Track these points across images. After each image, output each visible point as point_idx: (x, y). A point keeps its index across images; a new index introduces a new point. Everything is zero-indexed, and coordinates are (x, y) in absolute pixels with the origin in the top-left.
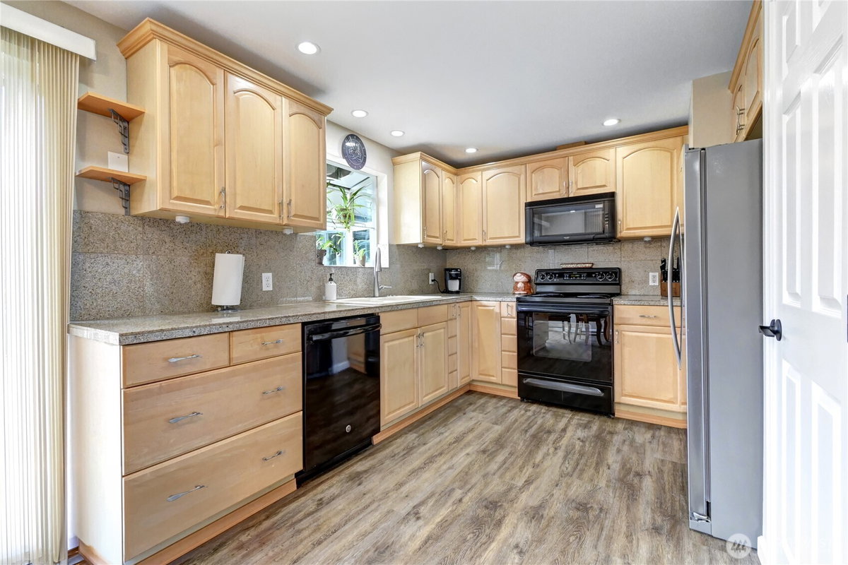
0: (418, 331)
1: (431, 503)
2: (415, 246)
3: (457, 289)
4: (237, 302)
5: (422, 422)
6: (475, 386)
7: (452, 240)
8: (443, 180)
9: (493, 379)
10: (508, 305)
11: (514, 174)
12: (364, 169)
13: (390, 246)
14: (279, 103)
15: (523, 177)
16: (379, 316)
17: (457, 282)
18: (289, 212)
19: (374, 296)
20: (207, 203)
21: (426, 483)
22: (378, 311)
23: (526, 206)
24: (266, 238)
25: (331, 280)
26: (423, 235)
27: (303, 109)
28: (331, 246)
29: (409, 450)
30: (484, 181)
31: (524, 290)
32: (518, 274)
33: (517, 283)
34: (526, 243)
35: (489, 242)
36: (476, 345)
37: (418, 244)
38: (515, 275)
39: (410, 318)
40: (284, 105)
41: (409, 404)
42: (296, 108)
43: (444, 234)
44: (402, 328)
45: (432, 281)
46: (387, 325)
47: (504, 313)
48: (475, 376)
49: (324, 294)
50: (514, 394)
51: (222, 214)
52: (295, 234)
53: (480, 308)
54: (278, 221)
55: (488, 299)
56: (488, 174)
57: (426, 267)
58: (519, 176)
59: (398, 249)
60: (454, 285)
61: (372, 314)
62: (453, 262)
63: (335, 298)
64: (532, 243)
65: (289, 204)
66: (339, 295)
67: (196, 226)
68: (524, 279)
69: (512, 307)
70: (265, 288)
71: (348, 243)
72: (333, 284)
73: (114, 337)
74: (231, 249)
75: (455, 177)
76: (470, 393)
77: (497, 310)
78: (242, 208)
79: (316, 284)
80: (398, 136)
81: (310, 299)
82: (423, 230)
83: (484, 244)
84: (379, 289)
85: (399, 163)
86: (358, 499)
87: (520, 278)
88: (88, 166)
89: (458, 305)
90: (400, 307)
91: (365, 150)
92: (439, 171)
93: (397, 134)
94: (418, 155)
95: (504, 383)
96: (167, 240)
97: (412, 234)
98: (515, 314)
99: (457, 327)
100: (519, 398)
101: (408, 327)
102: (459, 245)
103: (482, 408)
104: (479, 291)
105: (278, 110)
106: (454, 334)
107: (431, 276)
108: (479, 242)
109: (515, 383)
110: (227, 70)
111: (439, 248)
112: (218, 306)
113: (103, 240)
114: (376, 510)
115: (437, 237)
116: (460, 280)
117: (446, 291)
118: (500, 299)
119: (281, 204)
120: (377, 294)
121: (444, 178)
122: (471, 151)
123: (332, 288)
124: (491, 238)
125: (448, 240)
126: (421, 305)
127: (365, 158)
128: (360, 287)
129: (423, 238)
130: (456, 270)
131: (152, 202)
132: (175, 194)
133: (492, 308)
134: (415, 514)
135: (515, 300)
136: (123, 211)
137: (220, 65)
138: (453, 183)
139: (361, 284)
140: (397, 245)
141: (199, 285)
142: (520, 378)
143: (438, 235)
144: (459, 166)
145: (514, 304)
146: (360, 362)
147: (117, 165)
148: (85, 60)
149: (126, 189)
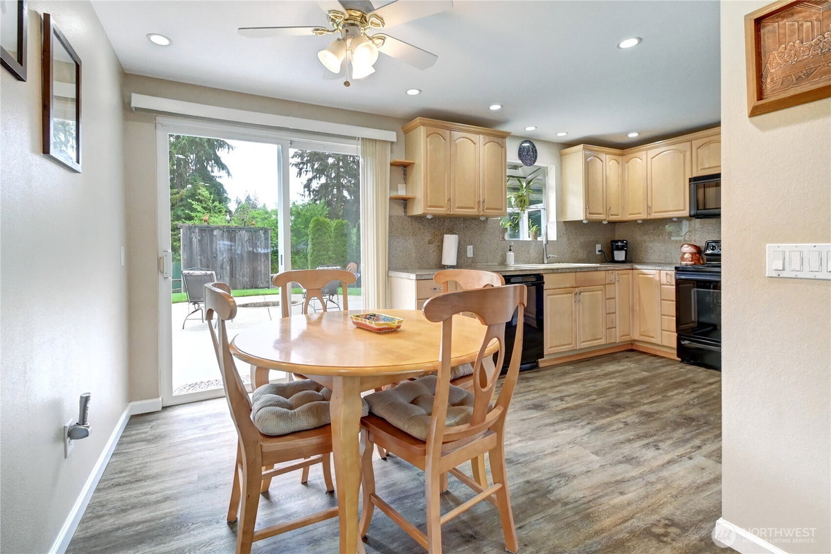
0: (576, 290)
1: (573, 397)
2: (580, 222)
3: (623, 259)
4: (455, 264)
5: (581, 361)
6: (637, 346)
7: (617, 215)
8: (608, 164)
9: (653, 340)
10: (667, 274)
11: (680, 151)
12: (536, 164)
13: (558, 223)
14: (478, 140)
15: (688, 153)
16: (543, 277)
17: (623, 252)
18: (483, 207)
19: (543, 263)
20: (442, 207)
21: (573, 389)
22: (542, 272)
23: (690, 182)
24: (469, 222)
25: (510, 250)
26: (586, 213)
27: (492, 139)
28: (510, 225)
29: (565, 374)
30: (649, 160)
31: (692, 261)
32: (685, 246)
33: (684, 253)
34: (690, 216)
35: (654, 216)
36: (637, 308)
37: (582, 221)
38: (682, 246)
39: (569, 280)
40: (480, 139)
41: (568, 344)
42: (487, 139)
43: (608, 210)
44: (563, 286)
45: (599, 251)
46: (548, 282)
47: (664, 280)
48: (636, 337)
49: (505, 261)
50: (673, 354)
51: (449, 212)
52: (487, 219)
53: (641, 276)
54: (477, 214)
55: (649, 268)
56: (652, 153)
57: (592, 240)
58: (684, 153)
59: (565, 225)
60: (620, 255)
61: (538, 274)
62: (620, 234)
63: (513, 263)
64: (697, 216)
65: (483, 202)
66: (516, 261)
67: (437, 218)
68: (692, 250)
69: (671, 275)
70: (469, 256)
71: (524, 222)
72: (512, 253)
73: (413, 276)
74: (451, 232)
75: (620, 158)
76: (631, 350)
77: (657, 278)
78: (458, 208)
79: (501, 253)
80: (562, 136)
81: (496, 264)
82: (586, 209)
83: (649, 217)
84: (547, 258)
85: (565, 154)
86: (525, 387)
87: (687, 250)
88: (394, 194)
89: (616, 272)
90: (559, 271)
91: (536, 150)
92: (603, 156)
93: (560, 134)
94: (581, 146)
95: (664, 344)
96: (422, 228)
97: (577, 212)
98: (674, 282)
99: (616, 291)
100: (680, 359)
101: (568, 286)
102: (625, 219)
103: (637, 362)
104: (647, 261)
105: (477, 144)
106: (612, 296)
107: (598, 247)
108: (644, 216)
109: (675, 345)
110: (451, 130)
111: (605, 222)
112: (445, 266)
113: (396, 230)
114: (536, 393)
115: (601, 214)
116: (626, 251)
117: (613, 261)
118: (660, 268)
119: (479, 202)
120: (546, 262)
121: (608, 160)
122: (633, 135)
123: (511, 256)
124: (655, 212)
125: (612, 215)
126: (578, 270)
127: (536, 156)
128: (532, 255)
129: (586, 215)
130: (622, 241)
131: (418, 209)
132: (429, 204)
133: (652, 276)
134: (562, 399)
135: (674, 269)
136: (404, 214)
137: (447, 128)
138: (619, 164)
139: (533, 253)
140: (564, 222)
141: (435, 253)
142: (679, 340)
143: (601, 211)
144: (623, 147)
145: (673, 273)
146: (533, 319)
147: (402, 192)
148: (392, 143)
149: (405, 202)
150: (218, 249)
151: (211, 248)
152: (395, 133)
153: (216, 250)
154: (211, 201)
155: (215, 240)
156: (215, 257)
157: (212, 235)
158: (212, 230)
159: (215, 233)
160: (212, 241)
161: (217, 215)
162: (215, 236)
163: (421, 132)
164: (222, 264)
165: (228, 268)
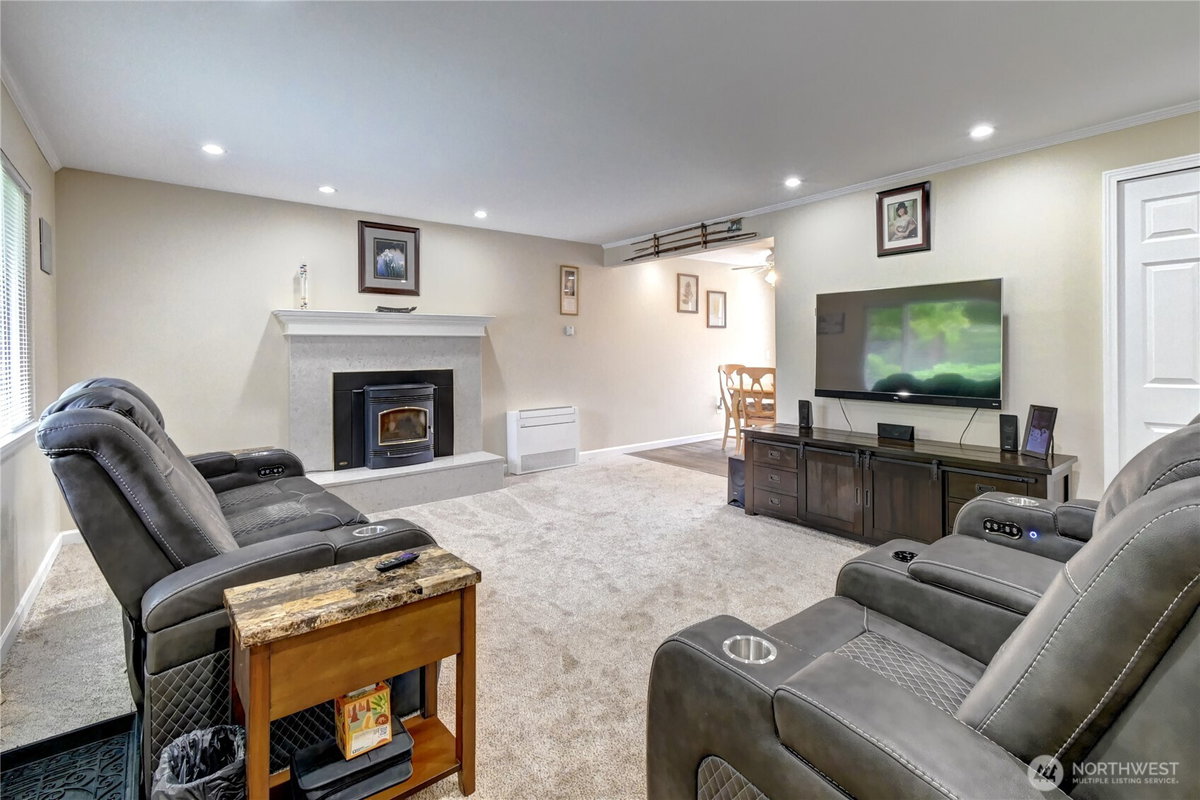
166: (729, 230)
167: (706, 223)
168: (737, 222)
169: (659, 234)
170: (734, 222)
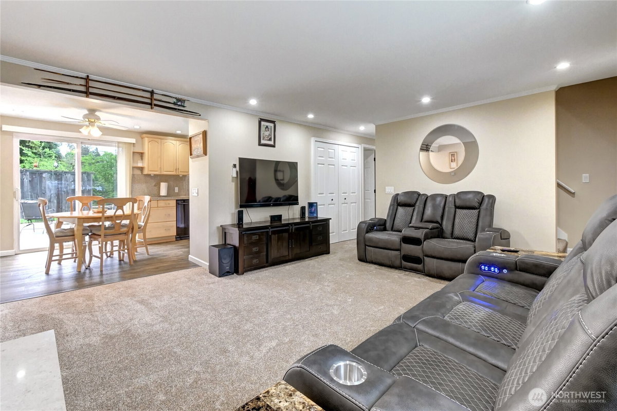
4: (166, 195)
18: (178, 171)
20: (157, 171)
24: (176, 177)
27: (183, 142)
40: (177, 143)
42: (181, 143)
51: (160, 173)
67: (156, 176)
70: (176, 192)
74: (164, 181)
78: (165, 171)
88: (135, 165)
96: (149, 179)
105: (175, 145)
110: (161, 139)
112: (161, 196)
119: (176, 169)
131: (146, 172)
132: (151, 170)
136: (141, 174)
141: (157, 191)
147: (140, 165)
148: (134, 144)
149: (142, 169)
150: (47, 188)
151: (41, 186)
152: (135, 140)
153: (45, 188)
154: (41, 148)
155: (44, 181)
156: (44, 193)
157: (41, 177)
158: (40, 173)
159: (44, 175)
160: (41, 182)
161: (46, 160)
162: (44, 178)
163: (146, 140)
164: (50, 199)
165: (55, 201)
166: (174, 104)
167: (156, 91)
168: (183, 101)
169: (91, 77)
170: (179, 100)
